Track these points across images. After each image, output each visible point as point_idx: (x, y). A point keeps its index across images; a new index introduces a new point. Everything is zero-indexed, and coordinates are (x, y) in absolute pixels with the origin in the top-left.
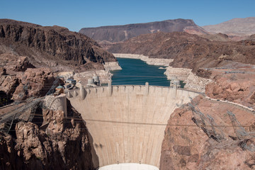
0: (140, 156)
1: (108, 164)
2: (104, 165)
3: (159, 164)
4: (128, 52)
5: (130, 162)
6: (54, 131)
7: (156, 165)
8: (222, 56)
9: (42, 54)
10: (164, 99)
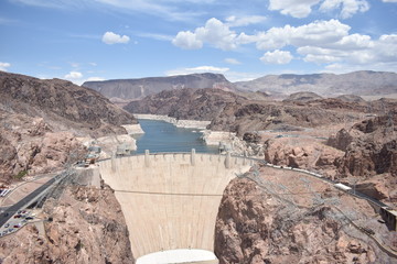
0: (189, 240)
1: (150, 252)
2: (140, 256)
3: (213, 248)
4: (148, 112)
5: (178, 248)
6: (88, 212)
7: (209, 250)
8: (270, 118)
9: (49, 115)
10: (215, 168)
